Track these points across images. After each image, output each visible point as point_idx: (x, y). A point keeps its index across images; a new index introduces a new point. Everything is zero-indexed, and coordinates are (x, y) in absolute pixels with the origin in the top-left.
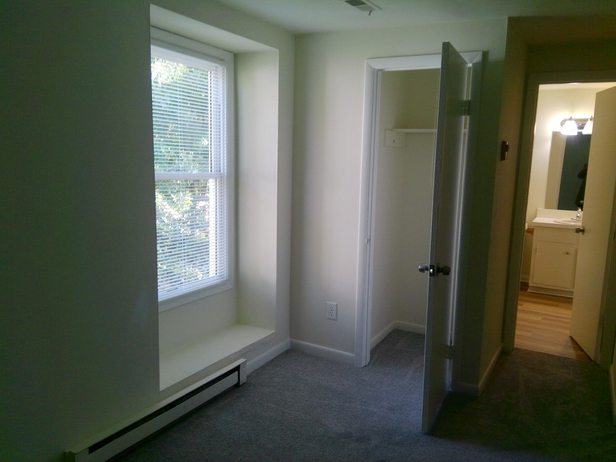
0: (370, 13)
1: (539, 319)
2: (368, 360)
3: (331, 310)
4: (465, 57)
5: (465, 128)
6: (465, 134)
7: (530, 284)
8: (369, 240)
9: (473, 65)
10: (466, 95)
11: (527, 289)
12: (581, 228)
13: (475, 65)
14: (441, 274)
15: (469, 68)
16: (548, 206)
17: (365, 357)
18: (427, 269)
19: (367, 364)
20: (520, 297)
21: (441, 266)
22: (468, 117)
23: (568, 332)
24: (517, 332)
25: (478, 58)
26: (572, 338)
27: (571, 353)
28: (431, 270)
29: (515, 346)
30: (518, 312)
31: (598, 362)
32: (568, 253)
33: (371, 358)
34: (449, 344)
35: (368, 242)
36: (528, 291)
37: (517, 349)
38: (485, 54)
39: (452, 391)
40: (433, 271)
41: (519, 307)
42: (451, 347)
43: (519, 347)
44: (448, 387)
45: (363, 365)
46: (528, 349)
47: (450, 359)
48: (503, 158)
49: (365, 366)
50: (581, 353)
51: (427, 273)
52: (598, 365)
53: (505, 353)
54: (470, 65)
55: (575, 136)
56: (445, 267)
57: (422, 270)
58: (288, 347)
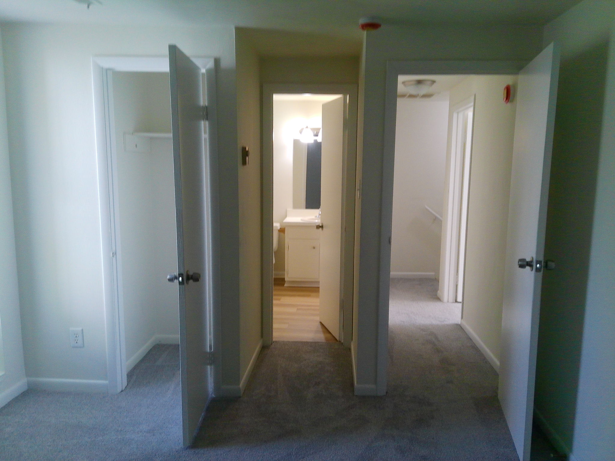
0: (88, 7)
1: (294, 310)
2: (125, 383)
3: (76, 337)
4: (198, 62)
5: (205, 133)
6: (205, 139)
7: (286, 280)
8: (115, 254)
9: (207, 71)
10: (203, 100)
11: (284, 284)
12: (320, 225)
13: (208, 71)
14: (191, 281)
15: (203, 74)
16: (296, 206)
17: (121, 381)
18: (176, 278)
19: (124, 388)
20: (274, 293)
21: (191, 273)
22: (207, 123)
23: (318, 319)
24: (275, 326)
25: (211, 64)
26: (321, 323)
27: (320, 337)
28: (180, 279)
29: (274, 340)
30: (274, 307)
31: (342, 341)
32: (314, 248)
33: (129, 382)
34: (208, 350)
35: (113, 256)
36: (285, 285)
37: (276, 342)
38: (217, 61)
39: (215, 397)
40: (182, 279)
41: (275, 302)
42: (210, 353)
43: (277, 340)
44: (211, 393)
45: (119, 390)
46: (286, 340)
47: (210, 364)
48: (244, 163)
49: (122, 391)
50: (329, 335)
51: (176, 281)
52: (342, 344)
53: (264, 348)
54: (203, 71)
55: (312, 143)
56: (194, 273)
57: (171, 280)
58: (25, 388)
